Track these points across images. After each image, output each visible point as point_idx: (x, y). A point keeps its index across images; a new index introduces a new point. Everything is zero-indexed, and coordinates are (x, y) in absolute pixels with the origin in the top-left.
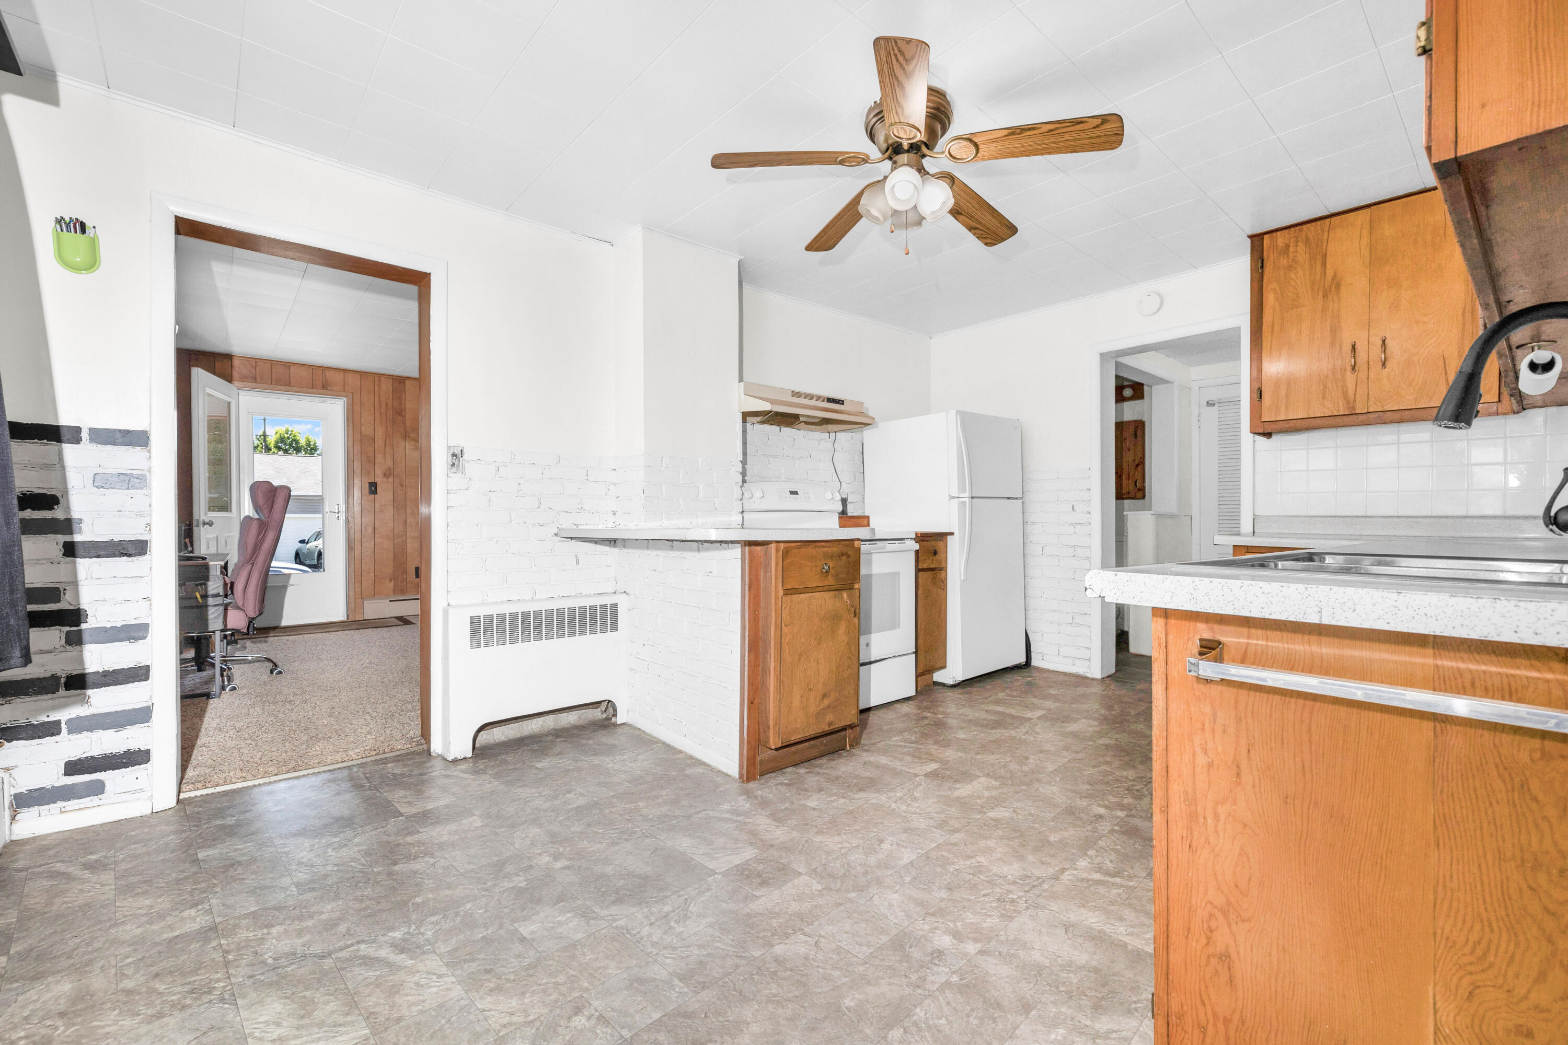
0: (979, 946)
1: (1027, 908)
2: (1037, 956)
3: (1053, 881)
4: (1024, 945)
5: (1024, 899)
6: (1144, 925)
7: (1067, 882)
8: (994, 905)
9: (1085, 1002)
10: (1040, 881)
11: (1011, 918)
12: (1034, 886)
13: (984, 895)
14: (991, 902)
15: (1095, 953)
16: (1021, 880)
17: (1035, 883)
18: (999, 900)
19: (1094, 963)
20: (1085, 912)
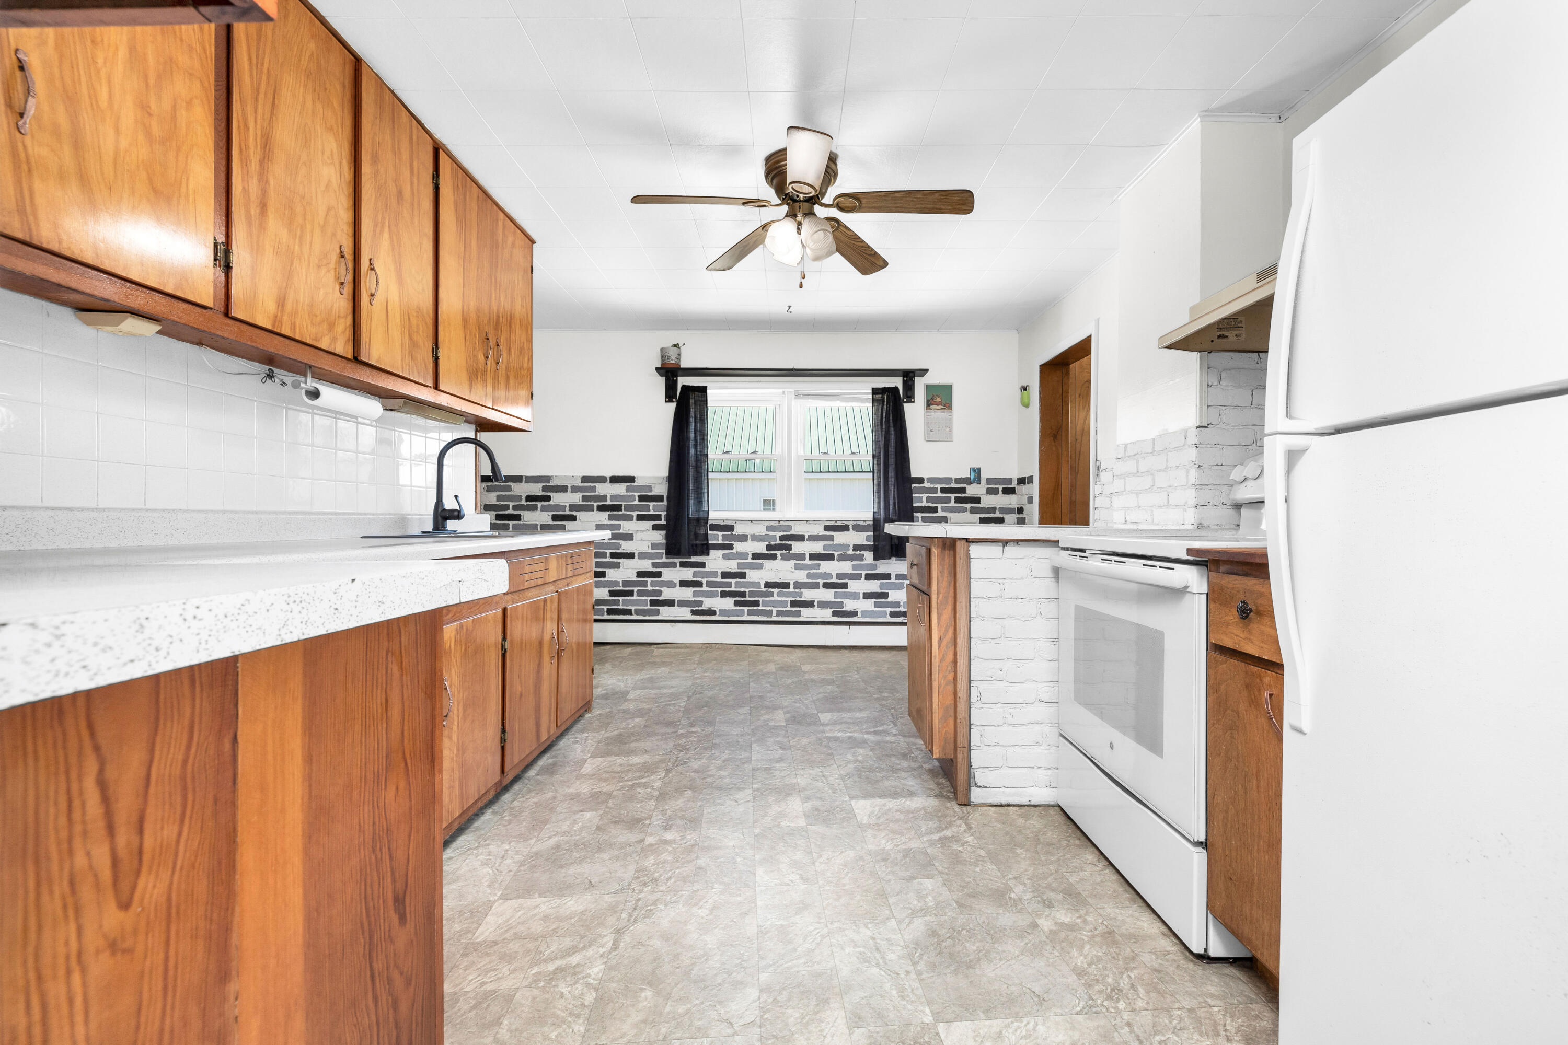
0: (647, 843)
1: (630, 885)
2: (605, 856)
3: (620, 927)
4: (618, 858)
5: (637, 892)
6: (523, 923)
7: (606, 932)
8: (657, 875)
9: (566, 847)
10: (633, 919)
11: (637, 871)
12: (635, 909)
13: (670, 878)
14: (661, 875)
15: (564, 877)
16: (651, 910)
17: (635, 914)
18: (656, 880)
19: (564, 870)
20: (580, 907)
